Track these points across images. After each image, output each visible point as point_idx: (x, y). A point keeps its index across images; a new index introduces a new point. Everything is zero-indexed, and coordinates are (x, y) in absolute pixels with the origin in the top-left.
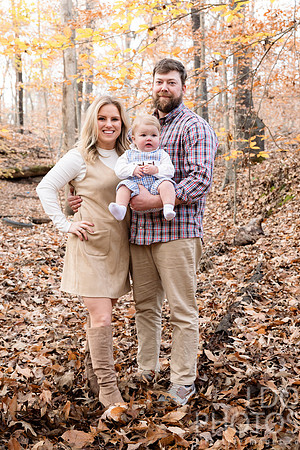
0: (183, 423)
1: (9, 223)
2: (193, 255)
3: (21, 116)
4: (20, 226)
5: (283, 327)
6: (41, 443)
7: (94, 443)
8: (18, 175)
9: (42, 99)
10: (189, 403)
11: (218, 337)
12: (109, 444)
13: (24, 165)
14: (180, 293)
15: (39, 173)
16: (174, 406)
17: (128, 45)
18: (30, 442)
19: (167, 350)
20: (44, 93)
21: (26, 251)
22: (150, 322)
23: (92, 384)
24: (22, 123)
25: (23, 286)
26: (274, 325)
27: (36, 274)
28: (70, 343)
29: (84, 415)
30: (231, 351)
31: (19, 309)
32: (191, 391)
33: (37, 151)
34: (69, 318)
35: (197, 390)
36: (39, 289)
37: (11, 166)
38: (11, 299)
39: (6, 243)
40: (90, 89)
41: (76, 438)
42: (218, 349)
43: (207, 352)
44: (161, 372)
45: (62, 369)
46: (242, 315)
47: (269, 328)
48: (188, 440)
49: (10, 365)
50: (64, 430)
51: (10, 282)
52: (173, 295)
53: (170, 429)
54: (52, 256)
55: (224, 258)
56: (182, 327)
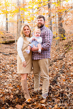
0: (45, 103)
1: (4, 54)
2: (48, 63)
3: (7, 28)
4: (6, 55)
5: (69, 80)
6: (10, 108)
7: (23, 108)
8: (6, 43)
9: (12, 25)
10: (46, 98)
11: (54, 82)
12: (27, 108)
13: (7, 40)
14: (45, 72)
15: (11, 42)
16: (43, 99)
17: (33, 12)
18: (8, 108)
19: (41, 85)
20: (13, 23)
21: (8, 61)
22: (37, 79)
23: (23, 93)
24: (7, 30)
25: (7, 69)
26: (67, 79)
27: (10, 66)
28: (18, 83)
29: (21, 101)
30: (57, 85)
31: (6, 75)
32: (47, 95)
33: (11, 37)
34: (18, 77)
35: (48, 95)
36: (11, 70)
37: (5, 40)
38: (4, 73)
39: (3, 59)
40: (24, 22)
41: (19, 107)
42: (54, 85)
43: (51, 86)
44: (40, 91)
45: (16, 90)
46: (59, 77)
47: (66, 80)
48: (46, 107)
49: (3, 89)
50: (16, 105)
51: (4, 68)
52: (43, 72)
53: (42, 104)
54: (14, 62)
55: (55, 63)
56: (45, 80)
